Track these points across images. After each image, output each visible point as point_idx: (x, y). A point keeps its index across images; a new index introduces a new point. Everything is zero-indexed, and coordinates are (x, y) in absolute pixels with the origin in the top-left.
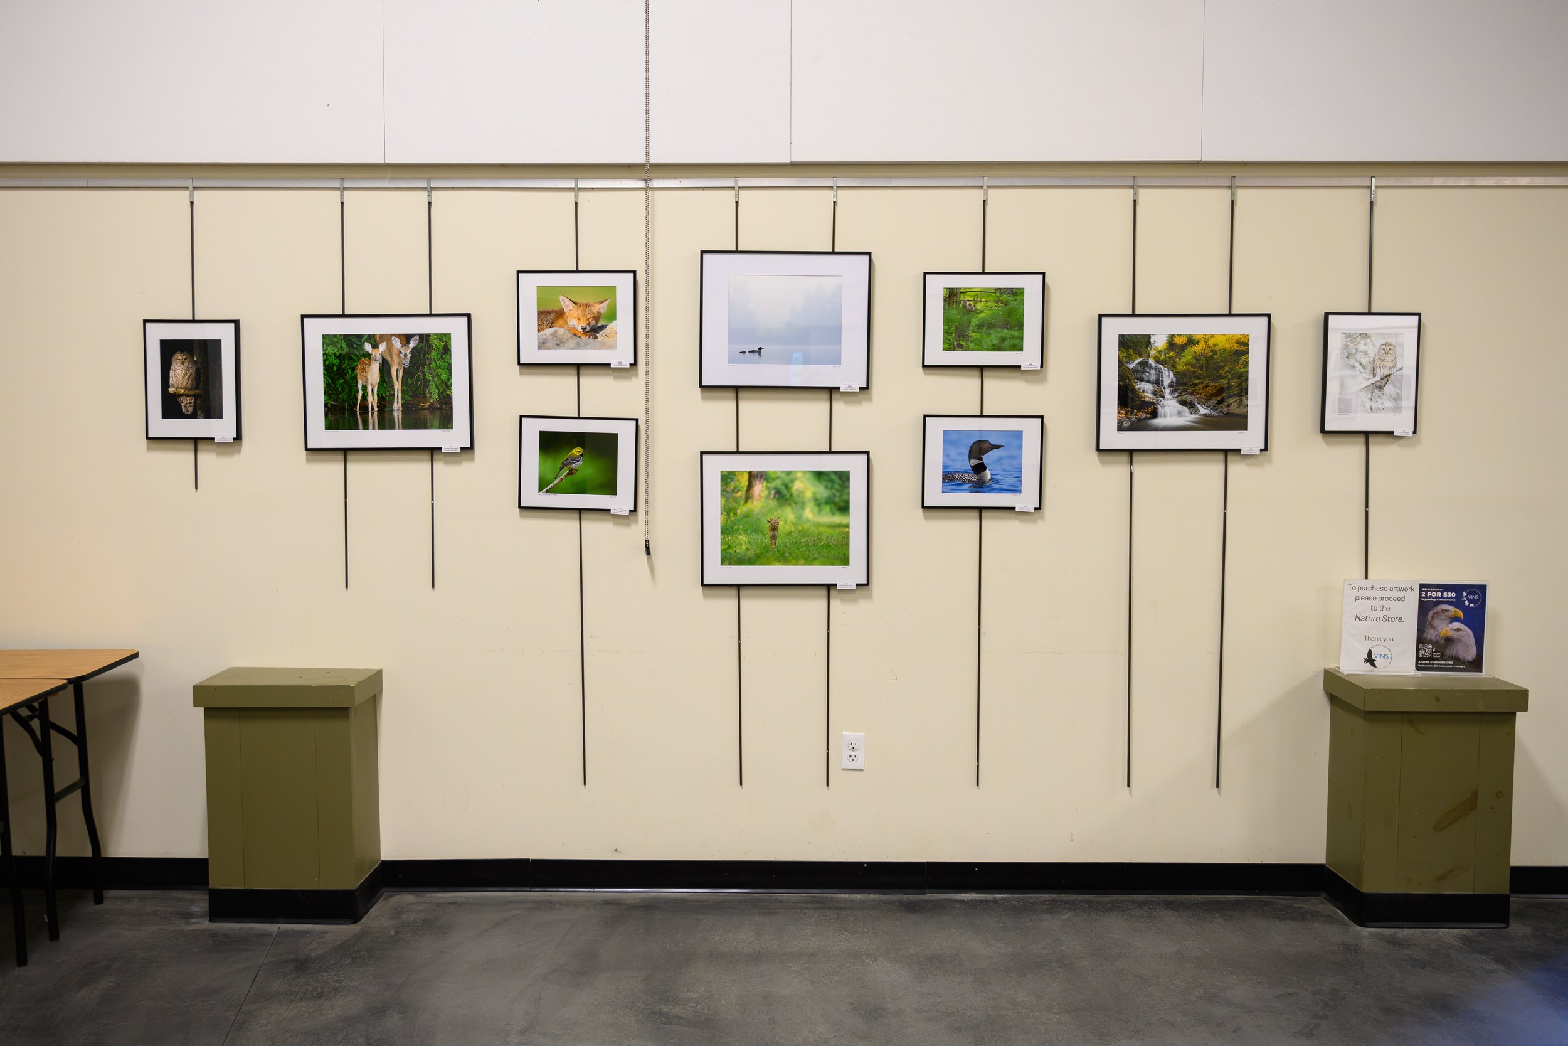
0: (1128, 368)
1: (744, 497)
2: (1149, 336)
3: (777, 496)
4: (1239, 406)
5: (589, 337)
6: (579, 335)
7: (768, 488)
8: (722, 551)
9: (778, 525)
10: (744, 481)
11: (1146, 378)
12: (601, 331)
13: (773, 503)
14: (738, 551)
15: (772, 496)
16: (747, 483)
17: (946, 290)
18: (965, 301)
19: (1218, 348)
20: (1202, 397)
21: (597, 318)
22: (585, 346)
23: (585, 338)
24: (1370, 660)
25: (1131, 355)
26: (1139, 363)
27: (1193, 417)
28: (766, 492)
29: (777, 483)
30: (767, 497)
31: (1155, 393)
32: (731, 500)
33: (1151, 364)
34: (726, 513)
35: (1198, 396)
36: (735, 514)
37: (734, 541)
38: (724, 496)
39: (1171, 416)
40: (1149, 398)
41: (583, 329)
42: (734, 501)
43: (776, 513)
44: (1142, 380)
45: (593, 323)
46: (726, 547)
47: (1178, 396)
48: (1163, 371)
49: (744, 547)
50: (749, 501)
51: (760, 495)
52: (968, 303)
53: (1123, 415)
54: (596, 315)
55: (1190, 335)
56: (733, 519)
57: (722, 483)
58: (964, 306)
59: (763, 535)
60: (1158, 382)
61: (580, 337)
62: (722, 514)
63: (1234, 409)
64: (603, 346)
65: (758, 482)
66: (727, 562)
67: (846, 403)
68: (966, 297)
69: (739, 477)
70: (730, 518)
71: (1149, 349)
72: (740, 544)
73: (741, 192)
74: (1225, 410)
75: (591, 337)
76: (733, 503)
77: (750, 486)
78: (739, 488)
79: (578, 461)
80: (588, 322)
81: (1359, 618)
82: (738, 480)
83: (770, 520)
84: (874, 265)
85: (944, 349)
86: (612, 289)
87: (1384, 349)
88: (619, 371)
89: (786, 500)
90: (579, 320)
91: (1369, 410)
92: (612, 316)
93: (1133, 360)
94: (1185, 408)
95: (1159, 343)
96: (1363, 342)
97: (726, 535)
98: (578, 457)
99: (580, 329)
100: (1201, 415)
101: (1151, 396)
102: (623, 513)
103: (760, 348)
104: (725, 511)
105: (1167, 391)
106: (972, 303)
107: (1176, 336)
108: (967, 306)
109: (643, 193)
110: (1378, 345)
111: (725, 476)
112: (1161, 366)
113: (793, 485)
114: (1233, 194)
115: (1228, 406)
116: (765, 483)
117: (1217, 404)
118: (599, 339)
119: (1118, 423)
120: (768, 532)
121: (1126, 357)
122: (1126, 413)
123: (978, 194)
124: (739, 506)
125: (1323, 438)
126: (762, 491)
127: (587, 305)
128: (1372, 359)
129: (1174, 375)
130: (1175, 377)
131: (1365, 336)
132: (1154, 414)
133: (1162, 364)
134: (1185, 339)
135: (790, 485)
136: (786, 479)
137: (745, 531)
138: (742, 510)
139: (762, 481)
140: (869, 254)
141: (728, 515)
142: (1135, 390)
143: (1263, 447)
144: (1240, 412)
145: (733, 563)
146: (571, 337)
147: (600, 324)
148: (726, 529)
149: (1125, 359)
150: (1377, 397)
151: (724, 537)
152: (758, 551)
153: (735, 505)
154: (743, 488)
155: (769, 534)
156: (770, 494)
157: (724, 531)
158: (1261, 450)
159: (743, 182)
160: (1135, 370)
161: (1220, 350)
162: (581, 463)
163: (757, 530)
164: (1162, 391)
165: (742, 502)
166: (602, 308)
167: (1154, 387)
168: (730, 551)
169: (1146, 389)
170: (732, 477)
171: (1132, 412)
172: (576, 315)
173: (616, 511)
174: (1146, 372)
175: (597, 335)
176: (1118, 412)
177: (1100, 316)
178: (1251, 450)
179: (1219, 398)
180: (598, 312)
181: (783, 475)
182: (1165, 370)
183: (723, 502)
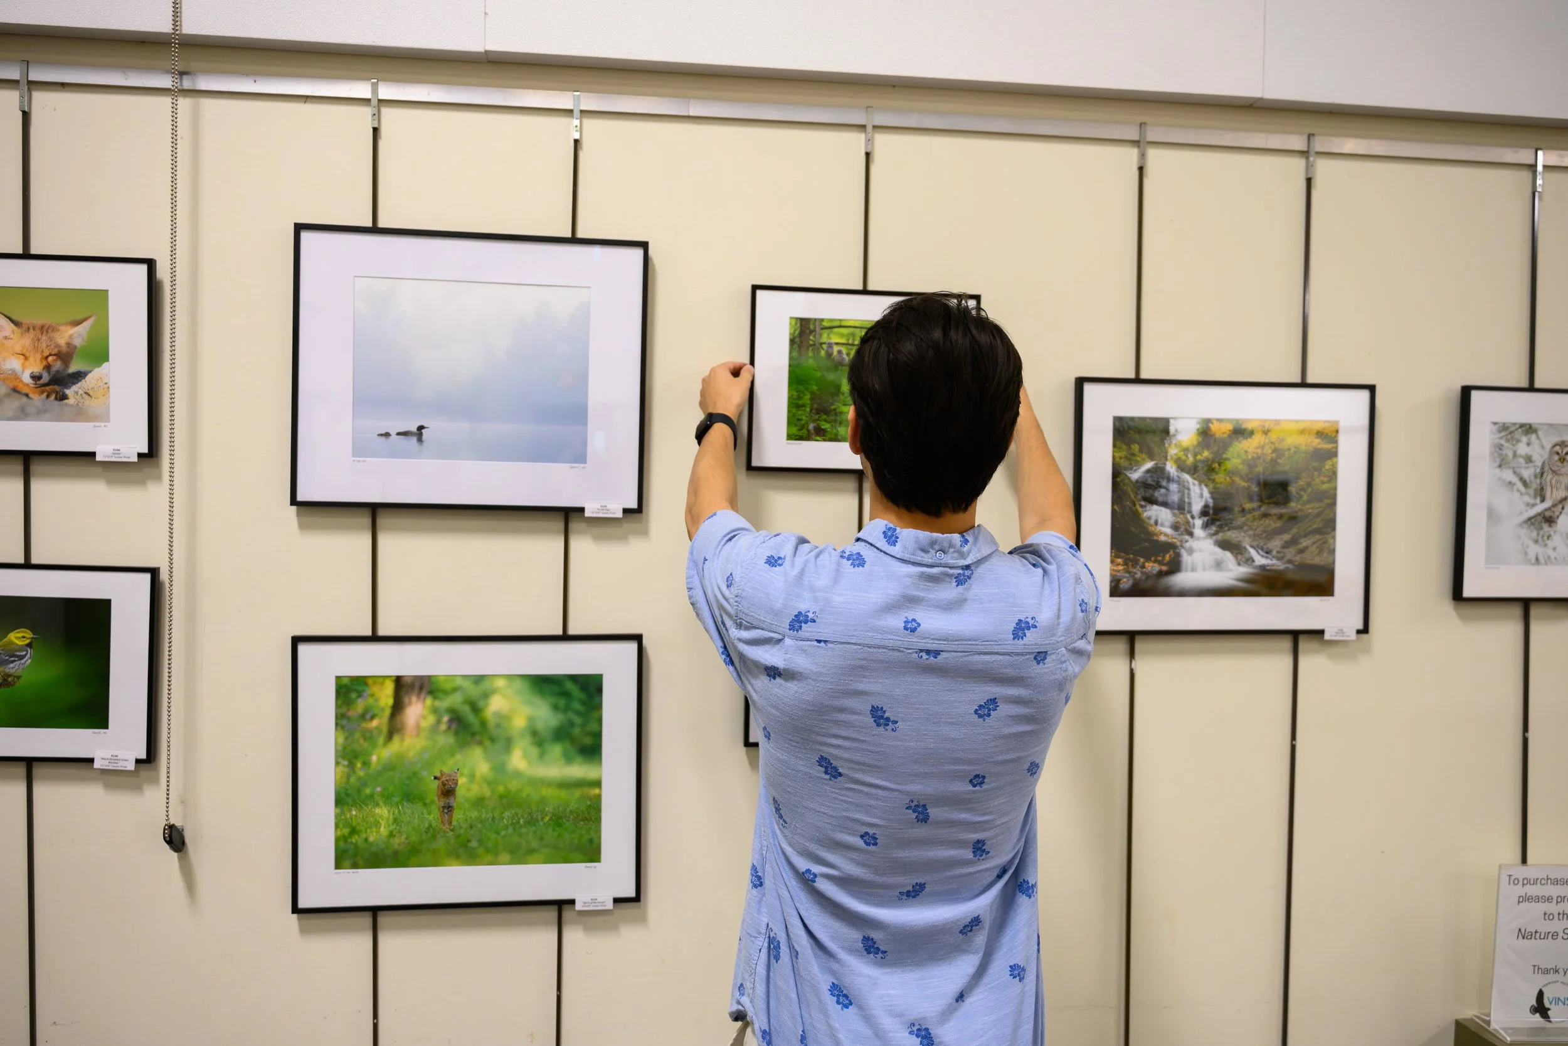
0: (1129, 479)
1: (385, 729)
2: (1166, 421)
3: (454, 726)
4: (1320, 552)
5: (48, 396)
6: (26, 390)
7: (435, 711)
8: (337, 840)
9: (456, 784)
10: (386, 696)
11: (1160, 499)
12: (74, 384)
13: (446, 740)
14: (371, 839)
15: (443, 727)
16: (391, 701)
17: (794, 322)
18: (830, 345)
19: (1285, 445)
20: (1258, 535)
21: (65, 356)
22: (40, 414)
23: (37, 399)
24: (1540, 1008)
25: (1134, 455)
26: (1148, 471)
27: (1244, 570)
28: (431, 719)
29: (454, 700)
30: (434, 728)
31: (1175, 527)
32: (357, 735)
33: (1169, 473)
34: (346, 763)
35: (1251, 532)
36: (366, 764)
37: (364, 820)
38: (343, 727)
39: (1204, 569)
40: (1166, 535)
41: (36, 378)
42: (365, 739)
43: (451, 762)
44: (1152, 501)
45: (57, 366)
46: (346, 831)
47: (1216, 533)
48: (1191, 487)
49: (384, 831)
50: (396, 739)
51: (418, 726)
52: (836, 349)
53: (1121, 568)
54: (64, 349)
55: (1237, 420)
56: (361, 774)
57: (340, 702)
58: (829, 355)
59: (425, 804)
60: (1181, 507)
61: (27, 395)
62: (337, 763)
63: (1313, 558)
64: (80, 414)
65: (414, 699)
66: (347, 863)
67: (596, 538)
68: (832, 336)
69: (375, 689)
70: (354, 772)
71: (1167, 445)
72: (377, 824)
73: (386, 111)
74: (1298, 558)
75: (53, 397)
76: (362, 741)
77: (398, 707)
78: (376, 711)
79: (21, 658)
80: (45, 363)
81: (1523, 934)
82: (373, 695)
83: (438, 775)
84: (653, 266)
85: (790, 437)
86: (100, 297)
87: (1558, 453)
88: (116, 470)
89: (473, 734)
90: (26, 358)
91: (1533, 560)
92: (102, 356)
93: (1139, 464)
94: (1228, 554)
95: (1185, 433)
96: (1524, 439)
97: (346, 808)
98: (21, 648)
99: (26, 378)
100: (1256, 567)
101: (1169, 531)
102: (121, 766)
103: (421, 428)
104: (344, 758)
105: (1198, 522)
106: (844, 350)
107: (1215, 422)
108: (835, 353)
109: (166, 101)
110: (1548, 446)
111: (346, 686)
112: (1187, 477)
113: (486, 705)
114: (1309, 167)
115: (1302, 551)
116: (429, 701)
117: (1284, 547)
118: (71, 401)
119: (1111, 582)
120: (436, 799)
121: (1126, 458)
122: (1125, 564)
123: (856, 142)
124: (374, 746)
125: (1455, 609)
126: (424, 717)
127: (44, 329)
128: (1538, 470)
129: (1211, 493)
130: (1212, 497)
131: (1529, 429)
132: (1175, 567)
133: (1188, 473)
134: (1230, 427)
135: (481, 704)
136: (473, 691)
137: (387, 798)
138: (381, 755)
139: (423, 695)
140: (644, 245)
141: (351, 766)
142: (1143, 521)
143: (1360, 626)
144: (1322, 563)
145: (361, 863)
146: (7, 395)
147: (73, 368)
148: (347, 795)
149: (1124, 463)
150: (1545, 538)
151: (343, 813)
152: (413, 838)
153: (366, 744)
154: (383, 710)
155: (437, 802)
156: (439, 722)
157: (342, 800)
158: (1359, 632)
159: (387, 91)
160: (1143, 484)
161: (1289, 449)
162: (27, 661)
163: (411, 796)
164: (1188, 523)
165: (381, 740)
166: (77, 335)
167: (1174, 515)
168: (355, 839)
169: (1160, 519)
170: (360, 688)
171: (1135, 563)
172: (18, 348)
173: (106, 762)
174: (1161, 487)
175: (68, 392)
176: (1112, 562)
177: (1080, 382)
178: (1341, 631)
179: (1287, 537)
180: (68, 344)
181: (467, 684)
182: (1194, 484)
183: (341, 740)
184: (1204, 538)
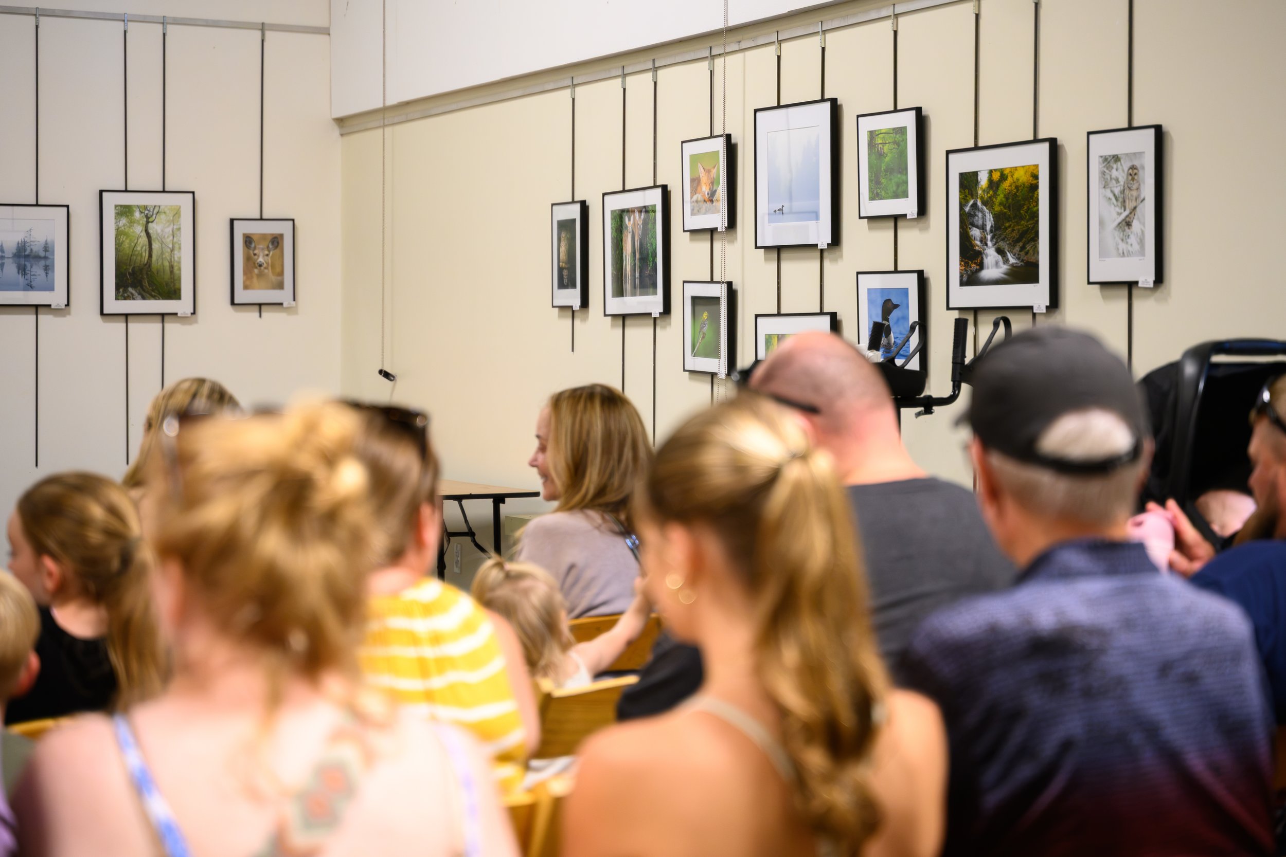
2: (977, 173)
4: (1033, 254)
5: (711, 202)
6: (706, 200)
17: (869, 133)
18: (878, 144)
19: (1019, 183)
20: (1011, 244)
21: (713, 183)
22: (708, 211)
25: (966, 196)
35: (1008, 242)
52: (880, 146)
53: (963, 267)
54: (713, 180)
55: (1002, 169)
57: (766, 347)
61: (707, 202)
63: (1031, 256)
64: (716, 210)
67: (830, 261)
68: (879, 139)
71: (977, 188)
74: (1025, 258)
79: (706, 324)
80: (710, 187)
85: (870, 199)
87: (1131, 175)
90: (707, 185)
91: (1122, 255)
93: (968, 202)
95: (983, 180)
96: (1115, 166)
98: (706, 320)
99: (707, 195)
102: (722, 376)
107: (994, 171)
108: (880, 149)
111: (767, 339)
115: (1027, 254)
117: (1020, 251)
119: (960, 276)
121: (964, 198)
122: (965, 265)
127: (710, 171)
131: (1116, 158)
132: (982, 265)
133: (985, 205)
134: (999, 174)
140: (833, 100)
142: (970, 237)
143: (1048, 303)
144: (1034, 260)
147: (714, 189)
149: (963, 202)
150: (1127, 237)
158: (1047, 307)
159: (781, 36)
161: (1021, 186)
162: (707, 326)
166: (715, 173)
170: (771, 340)
171: (968, 264)
172: (705, 181)
175: (714, 200)
176: (960, 264)
177: (948, 153)
178: (1039, 307)
180: (713, 178)
184: (991, 247)
